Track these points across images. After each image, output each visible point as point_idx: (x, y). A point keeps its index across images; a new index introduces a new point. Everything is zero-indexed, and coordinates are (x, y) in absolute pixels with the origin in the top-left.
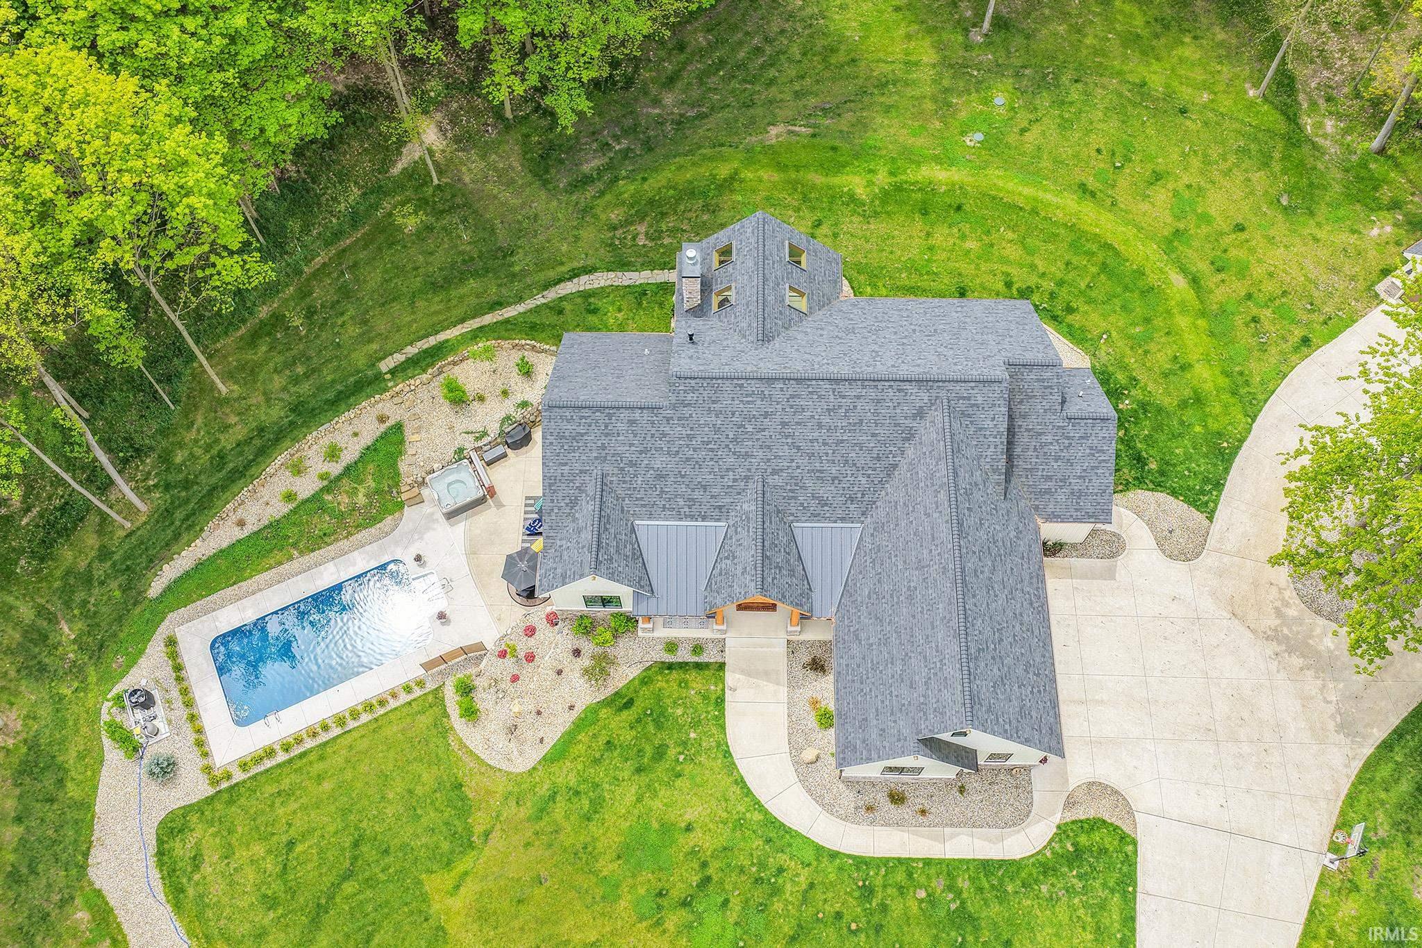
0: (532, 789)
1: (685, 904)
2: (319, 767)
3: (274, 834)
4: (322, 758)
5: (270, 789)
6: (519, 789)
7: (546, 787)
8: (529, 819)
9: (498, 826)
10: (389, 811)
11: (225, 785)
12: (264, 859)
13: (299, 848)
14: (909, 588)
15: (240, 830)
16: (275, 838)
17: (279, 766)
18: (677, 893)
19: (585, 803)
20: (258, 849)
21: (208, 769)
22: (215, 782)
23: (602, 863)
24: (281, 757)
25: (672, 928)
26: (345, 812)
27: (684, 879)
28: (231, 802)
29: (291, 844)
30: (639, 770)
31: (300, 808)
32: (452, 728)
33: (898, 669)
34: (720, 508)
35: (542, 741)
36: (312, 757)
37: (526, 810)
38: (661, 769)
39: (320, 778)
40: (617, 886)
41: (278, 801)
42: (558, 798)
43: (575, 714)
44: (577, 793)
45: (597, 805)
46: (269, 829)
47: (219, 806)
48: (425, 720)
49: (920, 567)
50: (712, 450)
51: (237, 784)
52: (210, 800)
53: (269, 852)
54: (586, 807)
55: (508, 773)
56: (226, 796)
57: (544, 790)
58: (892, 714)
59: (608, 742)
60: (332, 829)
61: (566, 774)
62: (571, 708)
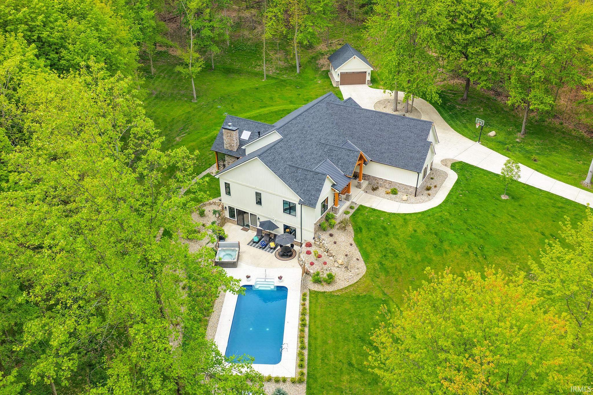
0: (375, 270)
1: (441, 242)
2: (319, 342)
3: (341, 369)
4: (316, 339)
5: (319, 361)
6: (372, 274)
7: (377, 265)
8: (386, 276)
9: (383, 289)
10: (355, 324)
11: (305, 378)
12: (351, 377)
13: (354, 361)
14: (378, 130)
15: (331, 381)
16: (344, 369)
17: (309, 355)
18: (437, 242)
19: (390, 255)
20: (346, 378)
21: (293, 382)
22: (300, 381)
23: (415, 258)
24: (306, 352)
25: (448, 248)
26: (346, 339)
27: (432, 239)
28: (316, 381)
29: (350, 364)
30: (387, 235)
31: (334, 355)
32: (331, 292)
33: (401, 140)
34: (321, 156)
35: (358, 259)
36: (313, 342)
37: (383, 276)
38: (389, 230)
39: (325, 342)
40: (427, 258)
41: (326, 361)
42: (383, 263)
43: (354, 244)
44: (385, 256)
45: (393, 252)
46: (338, 370)
47: (314, 386)
48: (321, 300)
49: (374, 124)
50: (303, 143)
51: (308, 373)
52: (309, 388)
53: (349, 374)
54: (392, 255)
55: (364, 276)
56: (311, 381)
57: (377, 266)
58: (414, 147)
59: (371, 239)
60: (352, 346)
61: (376, 257)
62: (351, 245)
